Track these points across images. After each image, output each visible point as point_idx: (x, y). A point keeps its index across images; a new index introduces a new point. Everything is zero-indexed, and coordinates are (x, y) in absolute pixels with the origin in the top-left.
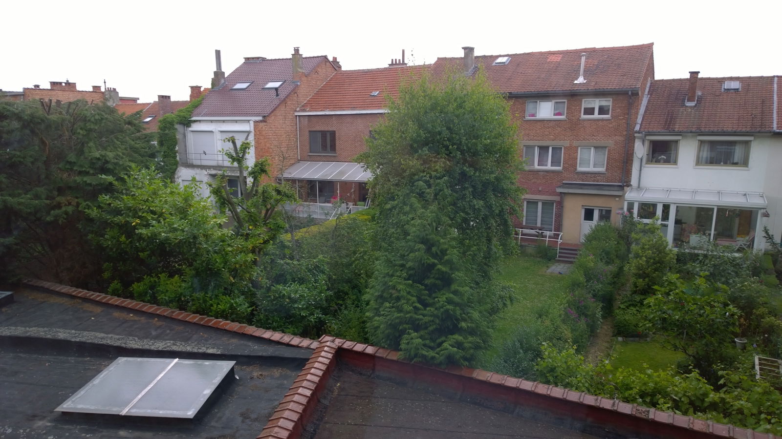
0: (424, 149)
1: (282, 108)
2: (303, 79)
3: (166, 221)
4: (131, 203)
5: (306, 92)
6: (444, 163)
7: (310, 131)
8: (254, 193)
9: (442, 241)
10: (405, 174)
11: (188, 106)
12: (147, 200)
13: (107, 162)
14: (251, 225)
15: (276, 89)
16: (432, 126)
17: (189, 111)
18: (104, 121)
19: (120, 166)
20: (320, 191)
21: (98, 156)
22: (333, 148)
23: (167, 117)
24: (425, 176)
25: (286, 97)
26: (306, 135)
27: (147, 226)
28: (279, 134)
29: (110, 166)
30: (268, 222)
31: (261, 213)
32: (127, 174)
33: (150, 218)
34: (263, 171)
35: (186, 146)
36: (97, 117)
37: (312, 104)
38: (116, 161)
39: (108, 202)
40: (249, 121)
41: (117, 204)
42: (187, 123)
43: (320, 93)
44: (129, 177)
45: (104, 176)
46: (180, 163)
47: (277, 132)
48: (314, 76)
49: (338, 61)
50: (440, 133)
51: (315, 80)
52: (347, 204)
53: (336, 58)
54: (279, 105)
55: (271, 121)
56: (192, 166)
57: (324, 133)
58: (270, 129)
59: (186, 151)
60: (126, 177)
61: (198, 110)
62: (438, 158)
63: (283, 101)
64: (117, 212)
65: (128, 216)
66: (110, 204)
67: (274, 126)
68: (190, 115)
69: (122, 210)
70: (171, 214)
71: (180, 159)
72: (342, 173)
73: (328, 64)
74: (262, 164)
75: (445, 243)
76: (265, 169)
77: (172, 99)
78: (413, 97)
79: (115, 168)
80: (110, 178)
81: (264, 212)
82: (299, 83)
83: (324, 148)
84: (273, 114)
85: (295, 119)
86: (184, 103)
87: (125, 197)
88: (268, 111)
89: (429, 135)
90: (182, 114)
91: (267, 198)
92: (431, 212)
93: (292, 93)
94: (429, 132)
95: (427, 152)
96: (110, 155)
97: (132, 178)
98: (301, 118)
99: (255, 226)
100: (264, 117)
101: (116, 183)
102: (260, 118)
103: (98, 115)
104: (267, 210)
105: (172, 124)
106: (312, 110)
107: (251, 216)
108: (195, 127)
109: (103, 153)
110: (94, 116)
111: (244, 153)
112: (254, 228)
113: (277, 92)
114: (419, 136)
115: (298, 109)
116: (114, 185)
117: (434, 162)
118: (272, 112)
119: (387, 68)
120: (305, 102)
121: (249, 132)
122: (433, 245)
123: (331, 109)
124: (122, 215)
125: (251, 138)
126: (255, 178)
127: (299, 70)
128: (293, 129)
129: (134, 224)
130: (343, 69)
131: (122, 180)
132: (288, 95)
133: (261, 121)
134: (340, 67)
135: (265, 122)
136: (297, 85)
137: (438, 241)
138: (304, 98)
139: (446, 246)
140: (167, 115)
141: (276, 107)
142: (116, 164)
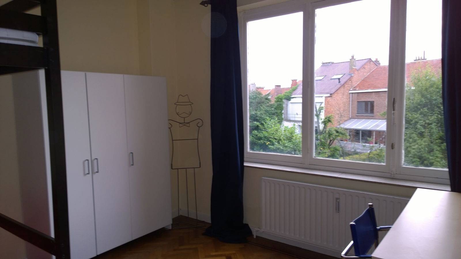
0: (424, 109)
1: (342, 89)
2: (355, 72)
3: (282, 142)
4: (266, 135)
5: (357, 79)
6: (437, 116)
7: (358, 102)
8: (324, 132)
9: (431, 158)
10: (412, 123)
11: (290, 90)
12: (273, 134)
13: (257, 116)
14: (322, 148)
15: (339, 79)
16: (431, 96)
17: (290, 93)
18: (257, 98)
19: (262, 118)
20: (362, 136)
21: (254, 114)
22: (372, 111)
23: (280, 96)
24: (422, 123)
25: (345, 83)
26: (356, 104)
27: (273, 145)
28: (339, 104)
29: (258, 118)
30: (330, 147)
31: (327, 142)
32: (264, 122)
33: (274, 142)
34: (329, 121)
35: (287, 110)
36: (255, 97)
37: (360, 86)
38: (261, 116)
39: (256, 134)
40: (322, 97)
41: (260, 135)
42: (289, 99)
43: (365, 79)
44: (266, 123)
45: (255, 122)
46: (284, 119)
47: (338, 102)
48: (362, 70)
49: (378, 60)
50: (435, 100)
51: (362, 73)
52: (380, 145)
53: (377, 59)
54: (340, 87)
55: (335, 97)
56: (290, 121)
57: (366, 103)
58: (334, 101)
59: (287, 113)
60: (264, 123)
61: (295, 92)
62: (433, 114)
63: (342, 85)
64: (260, 139)
65: (265, 140)
66: (257, 135)
67: (337, 99)
68: (291, 95)
69: (262, 138)
70: (284, 140)
71: (284, 117)
72: (377, 126)
73: (371, 63)
74: (329, 118)
75: (432, 159)
76: (331, 120)
77: (282, 87)
78: (419, 80)
79: (260, 119)
80: (258, 123)
81: (329, 141)
82: (353, 75)
83: (366, 111)
84: (336, 92)
85: (349, 95)
86: (288, 89)
87: (264, 132)
88: (333, 91)
89: (428, 101)
90: (287, 94)
91: (331, 134)
92: (425, 142)
93: (348, 81)
94: (428, 99)
95: (426, 110)
96: (259, 113)
97: (267, 123)
98: (353, 94)
99: (324, 148)
100: (331, 94)
101: (260, 126)
102: (329, 95)
103: (255, 95)
104: (331, 141)
105: (281, 99)
106: (360, 89)
107: (322, 143)
108: (292, 100)
109: (256, 112)
110: (253, 96)
111: (320, 112)
112: (323, 149)
113: (339, 81)
114: (421, 101)
115: (351, 89)
116: (259, 127)
117: (431, 116)
118: (336, 91)
119: (412, 63)
120: (356, 85)
121: (322, 103)
122: (425, 160)
123: (372, 88)
124: (262, 140)
125: (323, 105)
126: (325, 124)
127: (354, 67)
128: (347, 101)
129: (267, 144)
130: (381, 65)
131: (262, 124)
132: (346, 82)
133: (329, 97)
134: (380, 64)
135: (331, 97)
136: (352, 76)
137: (429, 158)
138: (356, 83)
139: (433, 161)
140: (280, 95)
141: (338, 89)
142: (260, 117)
